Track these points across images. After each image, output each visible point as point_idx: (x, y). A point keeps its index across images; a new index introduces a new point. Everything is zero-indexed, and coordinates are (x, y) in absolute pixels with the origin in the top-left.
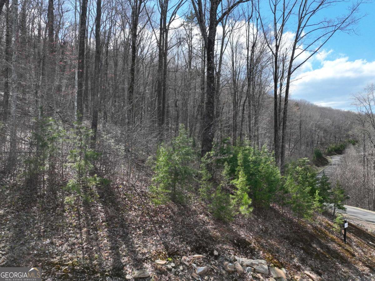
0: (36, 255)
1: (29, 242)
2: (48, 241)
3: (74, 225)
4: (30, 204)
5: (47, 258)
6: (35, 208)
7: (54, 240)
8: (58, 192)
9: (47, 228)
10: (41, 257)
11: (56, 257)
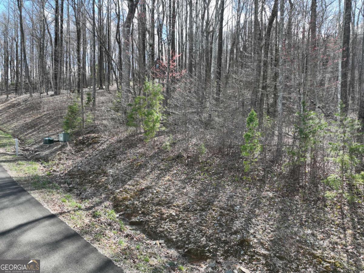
0: (298, 241)
1: (292, 227)
2: (309, 232)
3: (336, 223)
4: (294, 192)
5: (309, 247)
6: (298, 197)
7: (315, 232)
8: (319, 185)
9: (309, 218)
10: (303, 245)
11: (317, 250)
